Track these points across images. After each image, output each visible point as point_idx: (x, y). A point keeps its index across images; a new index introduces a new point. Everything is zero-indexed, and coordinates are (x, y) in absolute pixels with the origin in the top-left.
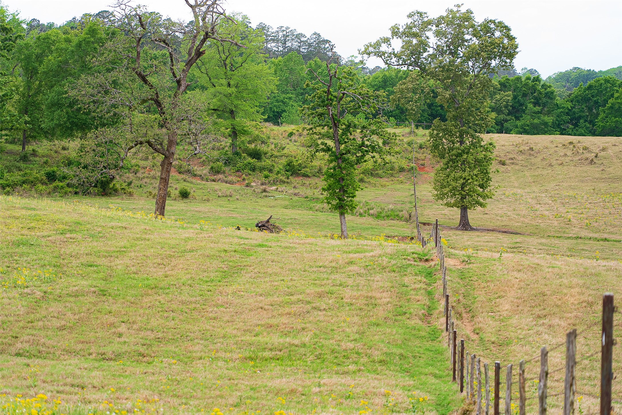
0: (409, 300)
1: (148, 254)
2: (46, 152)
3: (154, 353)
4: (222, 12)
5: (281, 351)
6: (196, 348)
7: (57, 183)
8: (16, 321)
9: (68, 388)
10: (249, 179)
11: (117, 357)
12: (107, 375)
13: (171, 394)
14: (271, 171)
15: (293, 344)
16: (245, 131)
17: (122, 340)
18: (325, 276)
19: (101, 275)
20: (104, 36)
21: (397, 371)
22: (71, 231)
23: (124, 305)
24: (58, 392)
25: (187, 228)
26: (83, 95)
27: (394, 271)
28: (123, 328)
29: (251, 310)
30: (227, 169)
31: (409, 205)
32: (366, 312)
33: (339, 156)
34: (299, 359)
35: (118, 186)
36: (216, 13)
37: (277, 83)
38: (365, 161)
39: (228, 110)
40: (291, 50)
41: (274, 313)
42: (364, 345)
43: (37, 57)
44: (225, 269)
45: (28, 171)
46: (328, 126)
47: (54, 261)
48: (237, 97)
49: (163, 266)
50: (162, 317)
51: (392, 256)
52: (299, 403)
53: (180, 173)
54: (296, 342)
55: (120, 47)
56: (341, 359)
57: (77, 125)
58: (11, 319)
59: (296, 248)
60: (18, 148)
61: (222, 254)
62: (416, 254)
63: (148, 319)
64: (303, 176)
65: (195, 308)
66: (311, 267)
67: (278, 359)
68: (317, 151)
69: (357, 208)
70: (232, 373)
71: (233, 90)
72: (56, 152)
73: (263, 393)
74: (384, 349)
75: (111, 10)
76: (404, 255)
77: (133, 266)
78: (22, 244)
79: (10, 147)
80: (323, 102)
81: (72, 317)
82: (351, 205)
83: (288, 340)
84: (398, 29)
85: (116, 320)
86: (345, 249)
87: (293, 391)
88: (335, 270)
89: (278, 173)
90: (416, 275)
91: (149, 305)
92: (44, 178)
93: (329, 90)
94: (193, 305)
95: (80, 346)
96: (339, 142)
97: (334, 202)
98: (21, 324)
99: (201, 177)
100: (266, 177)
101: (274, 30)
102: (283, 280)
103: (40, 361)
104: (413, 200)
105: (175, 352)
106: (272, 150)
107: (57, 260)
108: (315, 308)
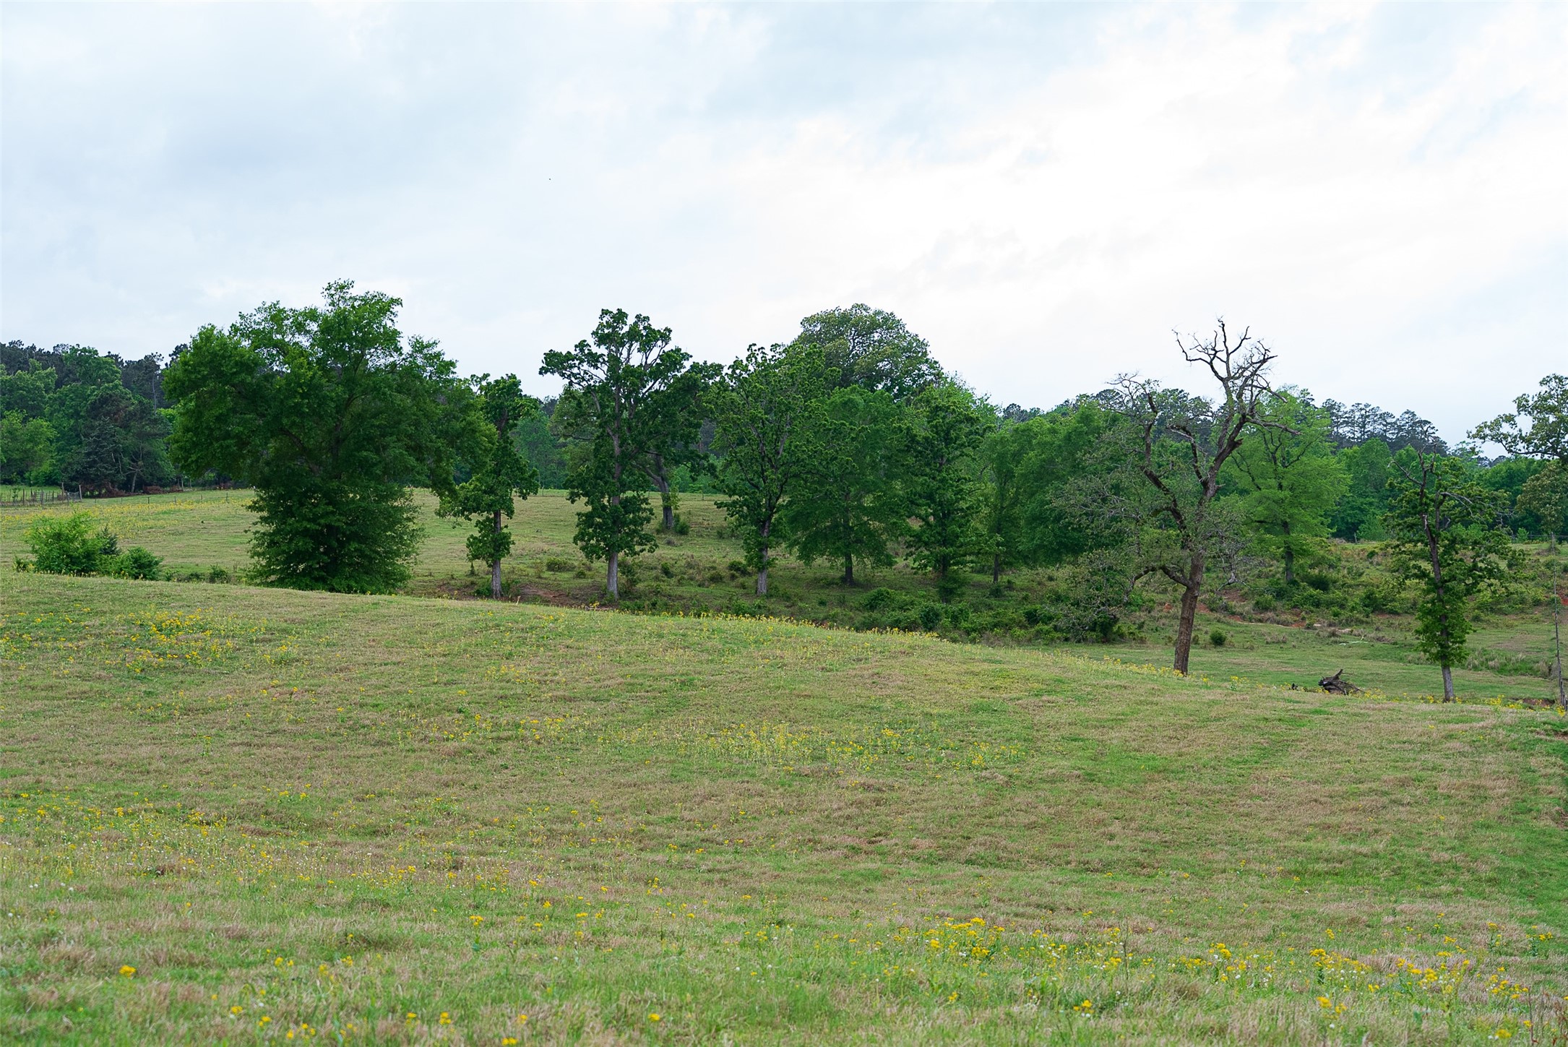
0: (1536, 792)
1: (1156, 724)
2: (1026, 583)
3: (1158, 863)
4: (1265, 385)
5: (1341, 862)
6: (1218, 857)
7: (1040, 626)
8: (969, 815)
9: (1030, 910)
10: (1310, 618)
11: (1106, 866)
12: (1088, 893)
13: (1177, 921)
14: (1342, 606)
15: (1360, 853)
16: (1304, 550)
17: (1114, 843)
18: (1411, 755)
19: (1089, 753)
20: (1102, 424)
21: (1514, 894)
22: (1049, 692)
23: (1119, 795)
24: (1016, 915)
25: (1212, 687)
26: (1073, 505)
27: (1515, 749)
28: (1116, 827)
29: (1300, 804)
30: (1278, 604)
31: (1548, 654)
32: (1470, 808)
33: (1440, 584)
34: (1367, 875)
35: (1124, 629)
36: (1256, 387)
37: (1351, 483)
38: (1479, 591)
39: (1279, 522)
40: (1372, 435)
41: (1334, 809)
42: (1466, 856)
43: (1014, 455)
44: (1265, 745)
45: (1000, 610)
46: (1422, 542)
47: (1024, 733)
48: (1292, 504)
49: (1176, 740)
50: (1171, 812)
51: (1512, 727)
52: (1361, 938)
53: (1212, 610)
54: (1365, 850)
55: (1123, 439)
56: (1430, 875)
57: (1066, 546)
58: (962, 812)
59: (1369, 716)
60: (987, 579)
61: (1262, 724)
62: (1549, 724)
63: (1151, 815)
64: (1390, 613)
65: (1220, 799)
66: (1390, 742)
67: (1337, 874)
68: (1407, 577)
69: (1470, 658)
70: (1268, 893)
71: (1287, 493)
72: (1039, 583)
73: (1310, 922)
74: (1496, 862)
75: (1111, 387)
76: (1531, 725)
77: (1134, 740)
78: (982, 709)
79: (978, 578)
80: (1414, 507)
81: (1045, 810)
82: (1459, 654)
83: (1352, 846)
84: (1527, 401)
85: (1106, 815)
86: (1442, 717)
87: (1354, 921)
88: (1426, 747)
89: (1353, 609)
90: (1548, 754)
91: (1154, 795)
92: (1023, 619)
93: (1422, 491)
94: (1218, 796)
95: (1055, 851)
96: (1438, 565)
97: (1434, 650)
98: (975, 820)
99: (1242, 616)
100: (1336, 615)
101: (1348, 409)
102: (1349, 761)
103: (998, 871)
104: (1554, 646)
105: (1188, 862)
106: (1344, 576)
107: (1029, 731)
108: (1394, 802)
